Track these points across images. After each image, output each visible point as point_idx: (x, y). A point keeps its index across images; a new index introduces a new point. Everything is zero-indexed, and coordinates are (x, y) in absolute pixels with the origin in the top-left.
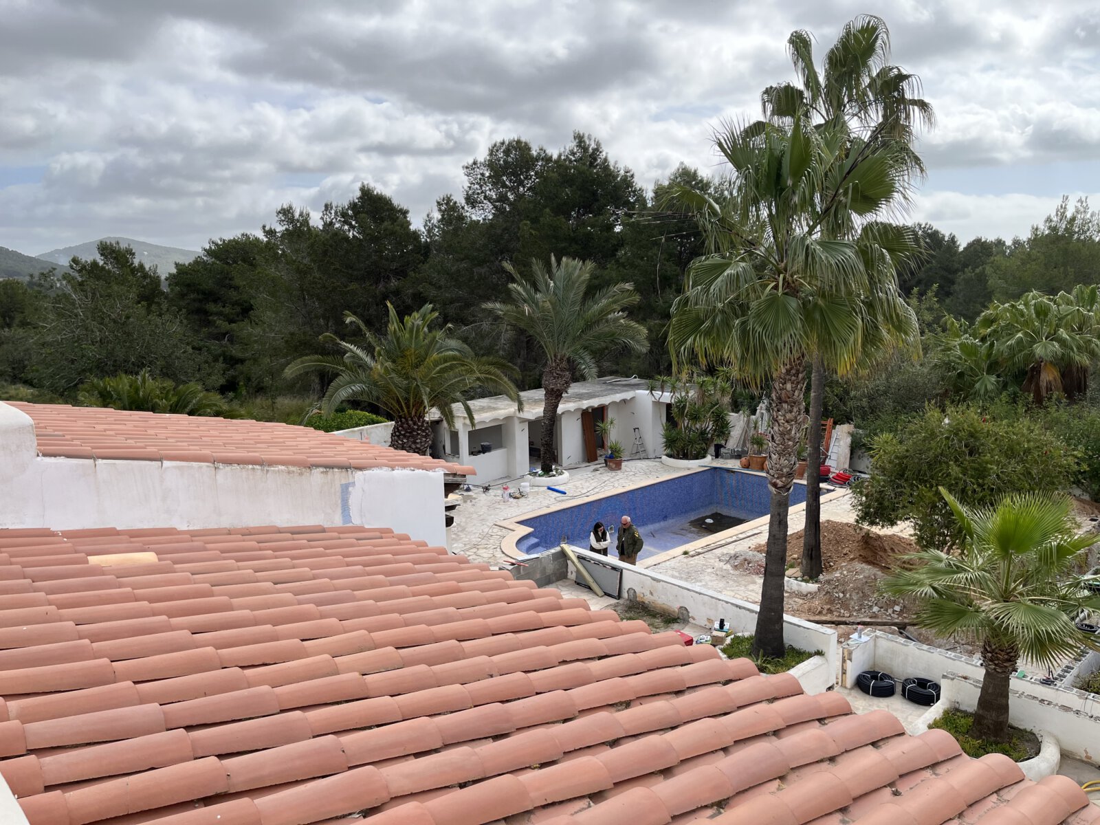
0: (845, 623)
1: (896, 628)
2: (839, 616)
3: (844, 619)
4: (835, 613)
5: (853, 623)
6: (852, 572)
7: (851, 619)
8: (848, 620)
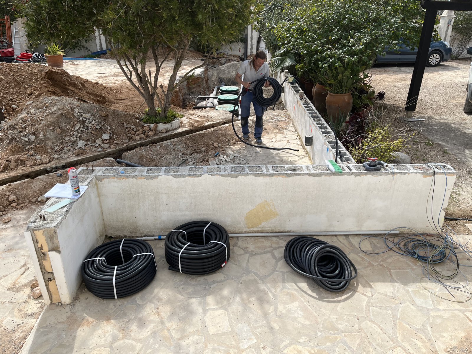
0: (45, 172)
1: (112, 159)
2: (35, 164)
3: (42, 167)
4: (28, 163)
5: (57, 169)
6: (42, 108)
7: (53, 164)
8: (48, 166)
